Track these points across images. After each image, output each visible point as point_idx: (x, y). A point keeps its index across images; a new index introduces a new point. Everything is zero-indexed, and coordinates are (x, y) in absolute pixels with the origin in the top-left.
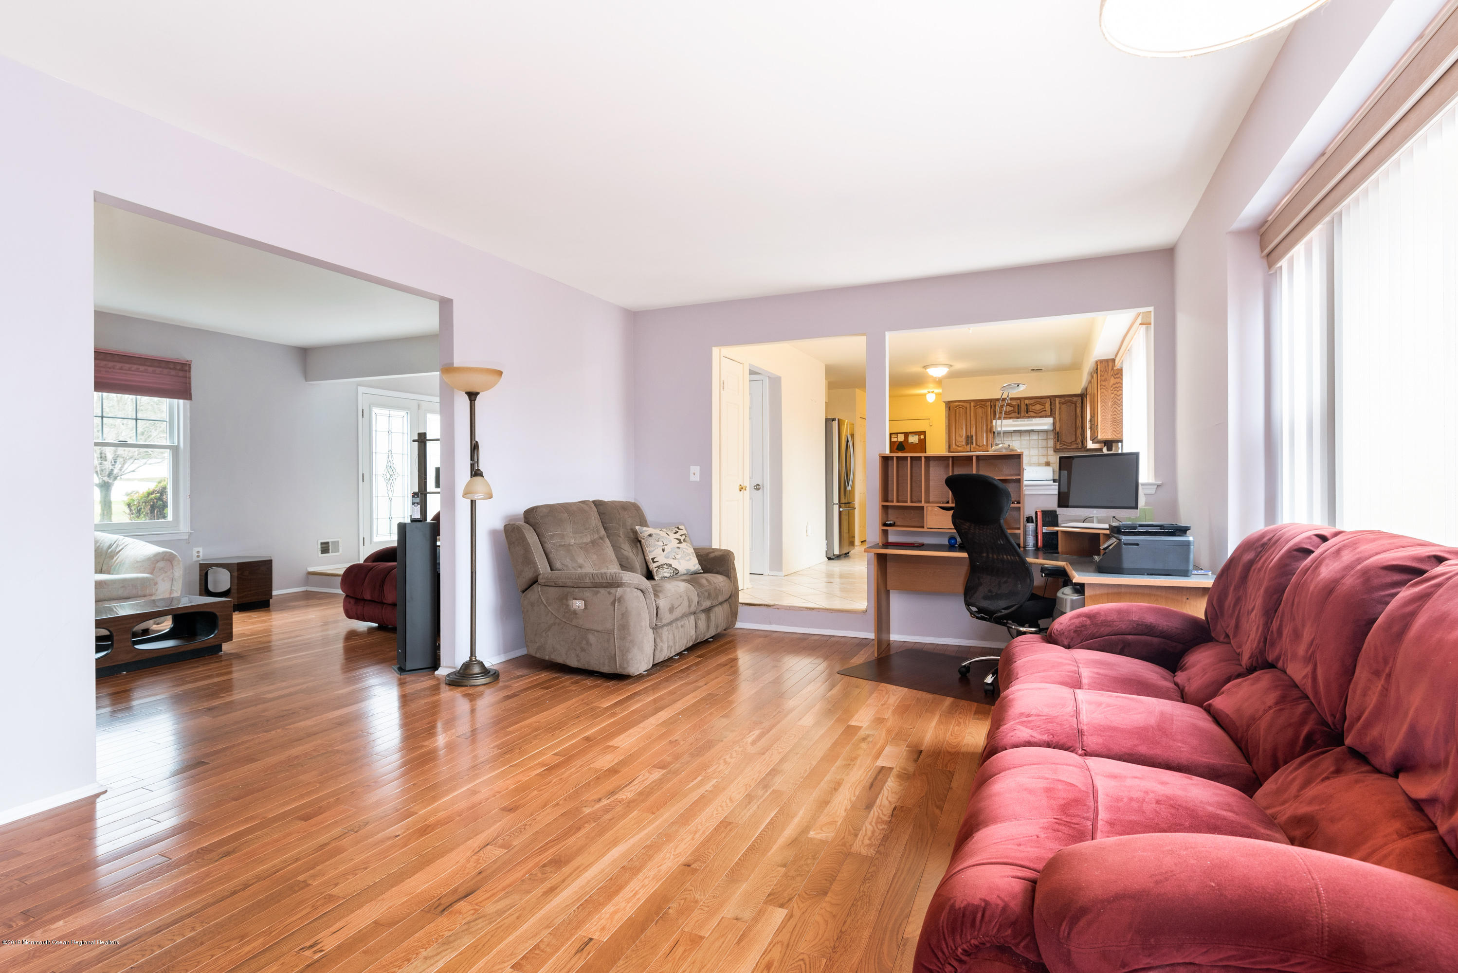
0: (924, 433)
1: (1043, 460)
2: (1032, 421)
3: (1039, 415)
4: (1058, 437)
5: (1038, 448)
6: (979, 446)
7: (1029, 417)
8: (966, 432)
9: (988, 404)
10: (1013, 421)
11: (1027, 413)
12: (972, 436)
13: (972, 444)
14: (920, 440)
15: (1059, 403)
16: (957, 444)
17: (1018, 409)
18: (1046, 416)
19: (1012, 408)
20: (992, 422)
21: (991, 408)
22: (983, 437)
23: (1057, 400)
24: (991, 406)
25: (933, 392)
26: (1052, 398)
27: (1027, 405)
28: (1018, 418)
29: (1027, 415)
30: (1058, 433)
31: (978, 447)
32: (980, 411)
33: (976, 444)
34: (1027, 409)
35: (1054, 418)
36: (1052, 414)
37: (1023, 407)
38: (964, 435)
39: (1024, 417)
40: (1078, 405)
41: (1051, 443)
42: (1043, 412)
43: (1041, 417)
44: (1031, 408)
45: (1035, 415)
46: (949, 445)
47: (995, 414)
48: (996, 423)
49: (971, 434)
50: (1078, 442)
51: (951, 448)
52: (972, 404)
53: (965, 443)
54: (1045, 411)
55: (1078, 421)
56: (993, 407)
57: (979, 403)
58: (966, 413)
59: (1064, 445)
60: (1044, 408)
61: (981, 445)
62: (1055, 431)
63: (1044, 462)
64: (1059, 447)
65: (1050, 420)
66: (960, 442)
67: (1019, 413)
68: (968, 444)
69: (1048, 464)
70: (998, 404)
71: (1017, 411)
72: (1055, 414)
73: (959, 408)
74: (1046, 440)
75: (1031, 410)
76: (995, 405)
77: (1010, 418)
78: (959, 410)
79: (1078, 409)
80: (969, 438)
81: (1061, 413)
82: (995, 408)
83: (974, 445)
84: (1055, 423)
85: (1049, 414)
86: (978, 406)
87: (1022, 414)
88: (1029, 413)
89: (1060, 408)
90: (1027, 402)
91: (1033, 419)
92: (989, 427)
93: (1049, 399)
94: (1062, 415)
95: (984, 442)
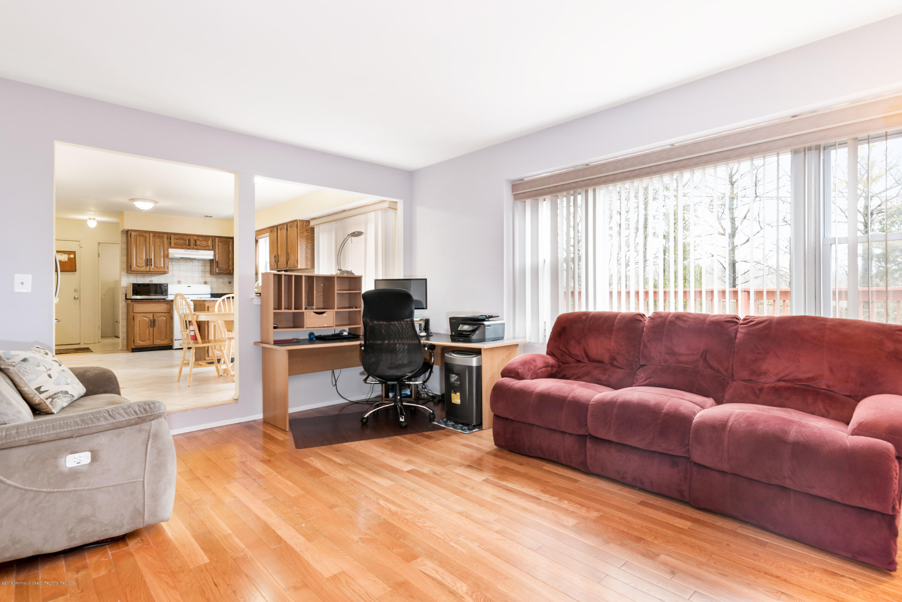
0: (74, 253)
1: (203, 280)
2: (199, 252)
3: (206, 248)
4: (217, 265)
5: (198, 271)
6: (157, 268)
7: (197, 249)
8: (146, 256)
9: (165, 236)
10: (185, 251)
11: (196, 246)
12: (151, 259)
13: (152, 266)
14: (69, 259)
15: (218, 242)
16: (138, 265)
17: (189, 242)
18: (209, 250)
19: (184, 241)
20: (168, 250)
21: (167, 239)
22: (160, 260)
23: (217, 239)
24: (167, 237)
25: (94, 219)
26: (214, 237)
27: (195, 240)
28: (189, 249)
29: (195, 248)
30: (217, 262)
31: (156, 268)
32: (158, 240)
33: (155, 266)
34: (195, 243)
35: (215, 252)
36: (213, 249)
37: (192, 242)
38: (144, 258)
39: (193, 249)
40: (230, 244)
41: (208, 268)
42: (207, 247)
43: (205, 250)
44: (198, 243)
45: (201, 248)
46: (129, 265)
47: (171, 244)
48: (171, 251)
49: (151, 258)
50: (230, 269)
51: (132, 268)
52: (151, 235)
53: (145, 265)
54: (208, 246)
55: (230, 255)
56: (169, 239)
57: (157, 235)
58: (146, 241)
59: (222, 270)
60: (208, 244)
61: (159, 267)
62: (216, 260)
63: (203, 282)
64: (217, 272)
65: (212, 253)
66: (141, 263)
67: (189, 245)
68: (148, 266)
69: (206, 283)
70: (173, 237)
71: (188, 244)
72: (215, 249)
73: (139, 236)
74: (205, 266)
75: (198, 244)
76: (170, 238)
77: (182, 248)
78: (140, 238)
79: (230, 247)
80: (149, 261)
81: (220, 248)
82: (171, 240)
83: (153, 266)
84: (215, 255)
85: (211, 248)
86: (157, 237)
87: (192, 246)
88: (197, 246)
89: (219, 245)
90: (195, 238)
91: (200, 251)
92: (166, 253)
93: (211, 238)
94: (220, 250)
95: (161, 265)
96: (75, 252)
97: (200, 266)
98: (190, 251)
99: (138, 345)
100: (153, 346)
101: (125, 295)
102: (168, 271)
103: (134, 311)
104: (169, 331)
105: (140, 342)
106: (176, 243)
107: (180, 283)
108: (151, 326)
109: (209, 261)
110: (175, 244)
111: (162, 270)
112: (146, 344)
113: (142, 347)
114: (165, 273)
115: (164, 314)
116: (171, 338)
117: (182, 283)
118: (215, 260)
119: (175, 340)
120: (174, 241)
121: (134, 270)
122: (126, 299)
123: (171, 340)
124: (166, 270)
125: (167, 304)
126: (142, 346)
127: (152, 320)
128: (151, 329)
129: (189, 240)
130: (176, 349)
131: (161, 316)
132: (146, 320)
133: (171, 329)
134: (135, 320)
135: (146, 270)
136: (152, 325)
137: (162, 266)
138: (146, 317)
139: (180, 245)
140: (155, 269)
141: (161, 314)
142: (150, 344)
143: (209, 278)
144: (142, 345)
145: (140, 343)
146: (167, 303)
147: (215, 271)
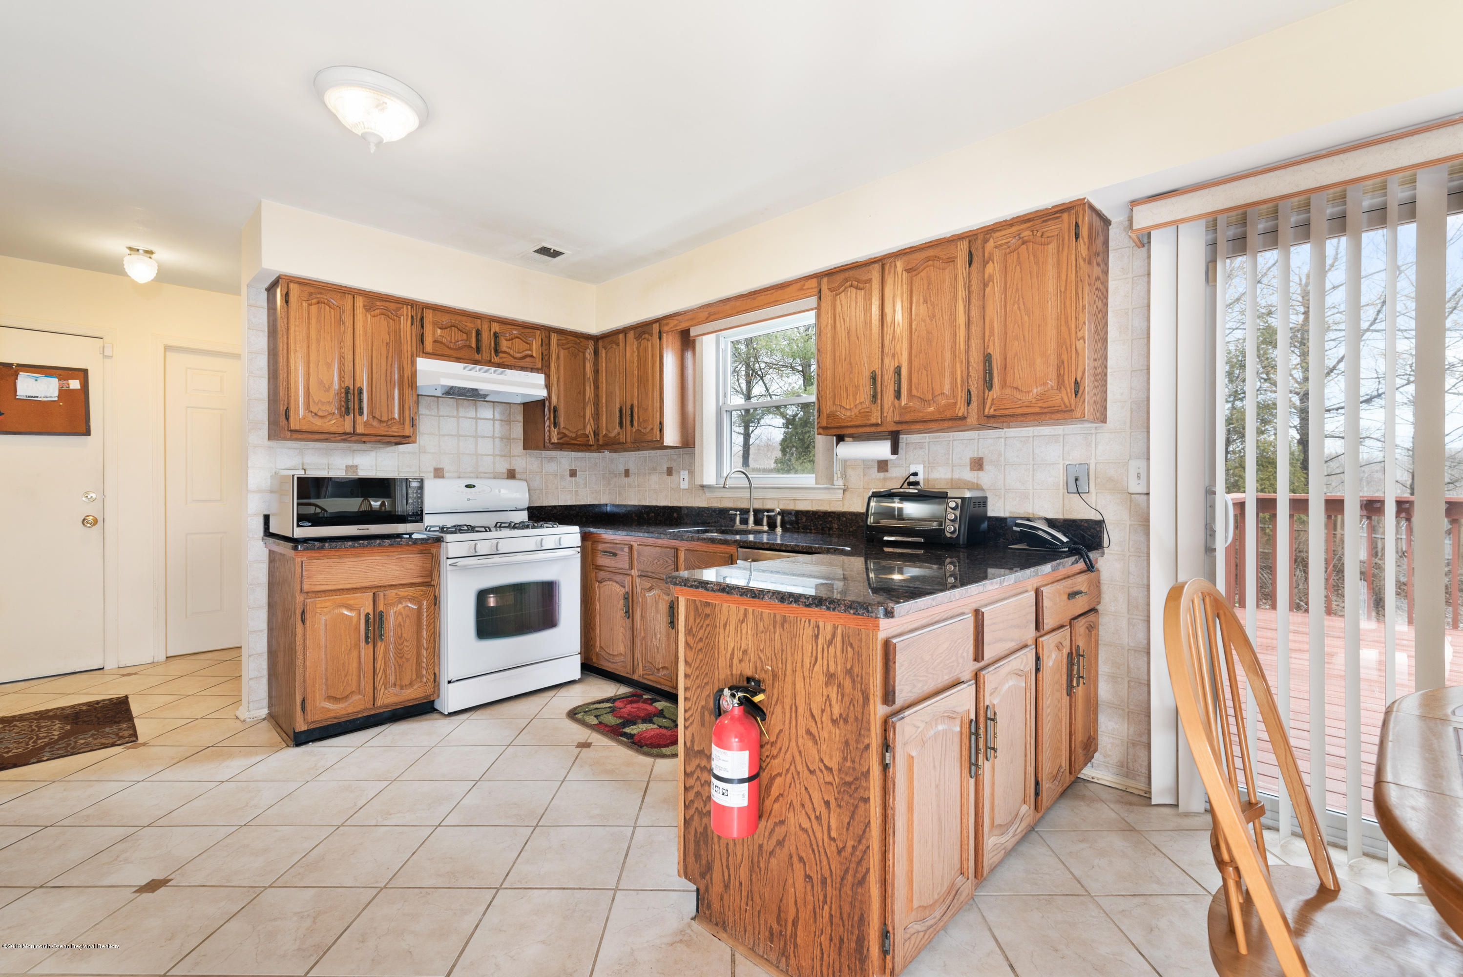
0: (83, 374)
1: (503, 467)
2: (505, 374)
3: (522, 364)
4: (555, 418)
5: (493, 437)
6: (381, 421)
7: (499, 365)
8: (341, 378)
9: (406, 311)
10: (465, 369)
11: (497, 352)
12: (360, 392)
13: (361, 413)
14: (64, 393)
15: (558, 345)
16: (314, 409)
17: (478, 340)
18: (533, 370)
19: (464, 337)
20: (413, 363)
21: (412, 323)
22: (390, 397)
23: (554, 337)
24: (412, 317)
25: (149, 253)
26: (548, 330)
27: (496, 336)
28: (476, 362)
29: (496, 360)
30: (556, 409)
31: (375, 423)
32: (382, 324)
33: (372, 414)
34: (496, 344)
35: (548, 377)
36: (544, 369)
37: (487, 339)
38: (336, 386)
39: (489, 363)
40: (587, 355)
41: (518, 430)
42: (528, 359)
43: (522, 369)
44: (504, 345)
45: (512, 361)
46: (282, 409)
47: (422, 342)
48: (423, 364)
49: (358, 385)
50: (587, 432)
51: (292, 419)
52: (360, 302)
53: (339, 409)
54: (532, 356)
55: (588, 388)
56: (417, 323)
57: (378, 303)
58: (341, 321)
59: (565, 436)
60: (530, 350)
61: (385, 418)
62: (550, 403)
63: (505, 471)
64: (555, 440)
65: (540, 379)
66: (323, 404)
67: (478, 350)
68: (348, 413)
69: (511, 475)
70: (429, 316)
71: (474, 345)
72: (549, 367)
73: (318, 303)
74: (508, 422)
75: (504, 349)
76: (422, 319)
77: (458, 360)
78: (319, 311)
79: (588, 365)
80: (350, 396)
81: (562, 368)
82: (422, 326)
83: (365, 417)
84: (548, 386)
85: (540, 366)
86: (378, 312)
87: (485, 355)
88: (501, 355)
89: (558, 358)
90: (496, 327)
91: (509, 371)
92: (407, 373)
93: (539, 332)
94: (562, 372)
95: (393, 413)
96: (85, 372)
97: (496, 422)
98: (480, 371)
99: (317, 717)
100: (372, 713)
101: (261, 520)
102: (414, 433)
103: (306, 588)
104: (427, 649)
105: (328, 705)
106: (439, 339)
107: (443, 477)
108: (367, 638)
109: (521, 408)
110: (435, 341)
111: (395, 430)
112: (350, 710)
113: (336, 721)
114: (403, 441)
115: (409, 591)
116: (435, 674)
117: (446, 475)
118: (547, 404)
119: (449, 682)
120: (434, 335)
121: (297, 428)
122: (268, 533)
123: (435, 681)
124: (408, 431)
125: (421, 552)
126: (335, 718)
127: (371, 616)
128: (366, 651)
129: (478, 333)
130: (451, 714)
131: (400, 600)
132: (351, 617)
133: (435, 641)
134: (307, 622)
135: (341, 430)
136: (371, 635)
137: (396, 416)
138: (350, 608)
139: (452, 345)
140: (372, 426)
141: (403, 592)
142: (363, 707)
143: (524, 461)
144: (333, 715)
145: (328, 710)
146: (420, 547)
147: (547, 438)
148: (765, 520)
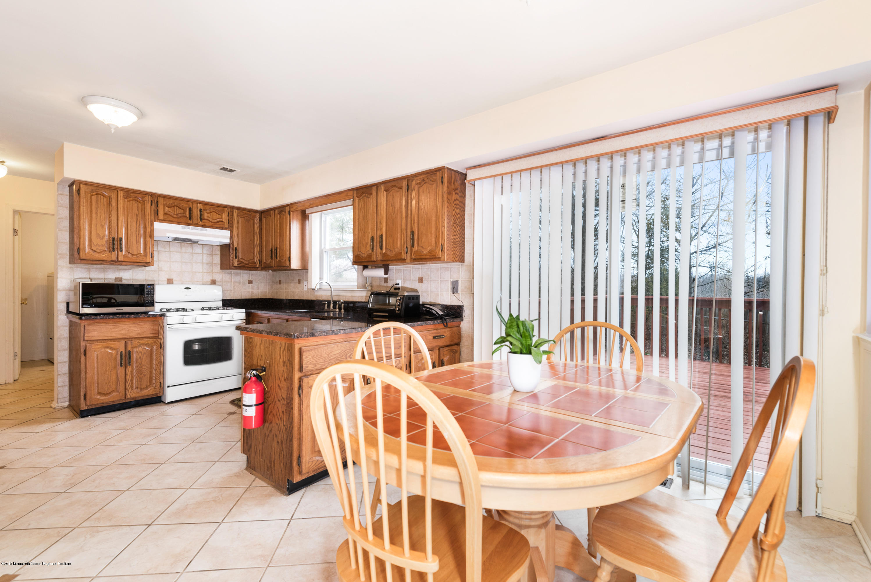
1: (209, 278)
2: (206, 231)
3: (218, 225)
4: (236, 253)
5: (202, 263)
6: (133, 255)
7: (203, 226)
8: (110, 233)
9: (147, 198)
10: (182, 228)
11: (201, 219)
12: (121, 240)
13: (121, 250)
15: (238, 216)
16: (93, 248)
17: (190, 213)
18: (223, 228)
19: (182, 211)
20: (152, 225)
21: (151, 205)
22: (138, 242)
23: (236, 212)
24: (151, 201)
25: (3, 162)
26: (232, 208)
27: (201, 210)
28: (189, 225)
29: (201, 223)
30: (236, 249)
31: (130, 255)
32: (134, 205)
33: (128, 251)
34: (201, 215)
35: (232, 232)
36: (230, 227)
37: (196, 213)
38: (107, 237)
39: (197, 225)
40: (256, 221)
41: (217, 259)
42: (220, 223)
43: (217, 228)
44: (206, 215)
45: (211, 224)
46: (76, 248)
47: (157, 214)
48: (157, 225)
49: (119, 236)
50: (256, 261)
51: (81, 253)
52: (121, 194)
53: (109, 248)
54: (222, 221)
55: (256, 238)
56: (154, 204)
57: (131, 195)
58: (110, 204)
59: (242, 262)
60: (221, 218)
61: (135, 253)
62: (233, 246)
63: (209, 280)
64: (236, 265)
65: (227, 233)
66: (99, 246)
67: (190, 218)
68: (113, 250)
69: (213, 282)
70: (161, 201)
71: (188, 215)
72: (233, 227)
73: (97, 194)
74: (212, 255)
75: (205, 217)
76: (157, 202)
77: (179, 223)
78: (97, 198)
79: (256, 226)
80: (115, 242)
81: (240, 227)
82: (157, 206)
83: (124, 253)
84: (232, 237)
85: (227, 226)
86: (131, 199)
87: (195, 221)
88: (204, 221)
89: (238, 222)
90: (201, 206)
91: (208, 229)
92: (148, 230)
93: (226, 209)
94: (240, 230)
95: (140, 250)
97: (205, 255)
98: (192, 229)
99: (92, 403)
100: (124, 401)
101: (65, 305)
102: (153, 260)
103: (86, 338)
104: (156, 370)
105: (99, 397)
106: (167, 213)
107: (172, 283)
108: (121, 364)
109: (219, 248)
110: (165, 214)
111: (141, 259)
112: (111, 400)
113: (103, 405)
114: (146, 265)
115: (146, 341)
116: (160, 383)
117: (174, 282)
118: (231, 246)
119: (168, 387)
120: (164, 210)
121: (84, 258)
122: (68, 312)
123: (160, 386)
124: (149, 260)
125: (153, 322)
126: (103, 404)
127: (124, 353)
128: (121, 371)
129: (190, 209)
130: (169, 403)
131: (140, 345)
132: (112, 354)
133: (160, 367)
134: (87, 355)
135: (110, 259)
136: (124, 362)
137: (142, 252)
138: (112, 349)
139: (175, 216)
140: (128, 257)
141: (141, 341)
142: (119, 399)
143: (221, 275)
144: (102, 402)
145: (99, 399)
146: (152, 319)
147: (231, 264)
148: (337, 306)
